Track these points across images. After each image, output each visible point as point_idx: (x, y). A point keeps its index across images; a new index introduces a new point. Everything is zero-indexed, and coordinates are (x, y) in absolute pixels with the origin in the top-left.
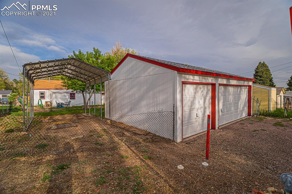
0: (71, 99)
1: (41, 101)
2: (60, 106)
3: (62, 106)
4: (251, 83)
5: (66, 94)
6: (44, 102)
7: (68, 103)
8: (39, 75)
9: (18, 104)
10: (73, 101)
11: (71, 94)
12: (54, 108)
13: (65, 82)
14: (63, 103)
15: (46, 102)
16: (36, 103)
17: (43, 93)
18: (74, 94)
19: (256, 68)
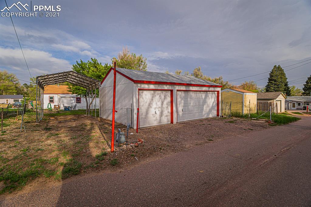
0: (77, 103)
1: (50, 104)
2: (66, 109)
3: (69, 110)
4: (219, 89)
5: (72, 99)
6: (53, 105)
7: (74, 106)
8: (47, 81)
9: (30, 107)
10: (78, 105)
11: (77, 98)
12: (61, 111)
13: (71, 88)
14: (70, 106)
15: (55, 106)
16: (45, 107)
17: (52, 98)
18: (80, 98)
19: (271, 72)
